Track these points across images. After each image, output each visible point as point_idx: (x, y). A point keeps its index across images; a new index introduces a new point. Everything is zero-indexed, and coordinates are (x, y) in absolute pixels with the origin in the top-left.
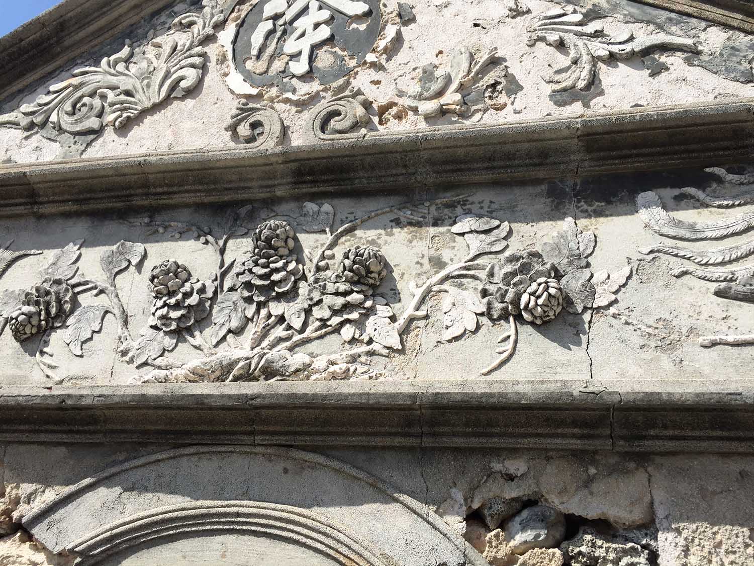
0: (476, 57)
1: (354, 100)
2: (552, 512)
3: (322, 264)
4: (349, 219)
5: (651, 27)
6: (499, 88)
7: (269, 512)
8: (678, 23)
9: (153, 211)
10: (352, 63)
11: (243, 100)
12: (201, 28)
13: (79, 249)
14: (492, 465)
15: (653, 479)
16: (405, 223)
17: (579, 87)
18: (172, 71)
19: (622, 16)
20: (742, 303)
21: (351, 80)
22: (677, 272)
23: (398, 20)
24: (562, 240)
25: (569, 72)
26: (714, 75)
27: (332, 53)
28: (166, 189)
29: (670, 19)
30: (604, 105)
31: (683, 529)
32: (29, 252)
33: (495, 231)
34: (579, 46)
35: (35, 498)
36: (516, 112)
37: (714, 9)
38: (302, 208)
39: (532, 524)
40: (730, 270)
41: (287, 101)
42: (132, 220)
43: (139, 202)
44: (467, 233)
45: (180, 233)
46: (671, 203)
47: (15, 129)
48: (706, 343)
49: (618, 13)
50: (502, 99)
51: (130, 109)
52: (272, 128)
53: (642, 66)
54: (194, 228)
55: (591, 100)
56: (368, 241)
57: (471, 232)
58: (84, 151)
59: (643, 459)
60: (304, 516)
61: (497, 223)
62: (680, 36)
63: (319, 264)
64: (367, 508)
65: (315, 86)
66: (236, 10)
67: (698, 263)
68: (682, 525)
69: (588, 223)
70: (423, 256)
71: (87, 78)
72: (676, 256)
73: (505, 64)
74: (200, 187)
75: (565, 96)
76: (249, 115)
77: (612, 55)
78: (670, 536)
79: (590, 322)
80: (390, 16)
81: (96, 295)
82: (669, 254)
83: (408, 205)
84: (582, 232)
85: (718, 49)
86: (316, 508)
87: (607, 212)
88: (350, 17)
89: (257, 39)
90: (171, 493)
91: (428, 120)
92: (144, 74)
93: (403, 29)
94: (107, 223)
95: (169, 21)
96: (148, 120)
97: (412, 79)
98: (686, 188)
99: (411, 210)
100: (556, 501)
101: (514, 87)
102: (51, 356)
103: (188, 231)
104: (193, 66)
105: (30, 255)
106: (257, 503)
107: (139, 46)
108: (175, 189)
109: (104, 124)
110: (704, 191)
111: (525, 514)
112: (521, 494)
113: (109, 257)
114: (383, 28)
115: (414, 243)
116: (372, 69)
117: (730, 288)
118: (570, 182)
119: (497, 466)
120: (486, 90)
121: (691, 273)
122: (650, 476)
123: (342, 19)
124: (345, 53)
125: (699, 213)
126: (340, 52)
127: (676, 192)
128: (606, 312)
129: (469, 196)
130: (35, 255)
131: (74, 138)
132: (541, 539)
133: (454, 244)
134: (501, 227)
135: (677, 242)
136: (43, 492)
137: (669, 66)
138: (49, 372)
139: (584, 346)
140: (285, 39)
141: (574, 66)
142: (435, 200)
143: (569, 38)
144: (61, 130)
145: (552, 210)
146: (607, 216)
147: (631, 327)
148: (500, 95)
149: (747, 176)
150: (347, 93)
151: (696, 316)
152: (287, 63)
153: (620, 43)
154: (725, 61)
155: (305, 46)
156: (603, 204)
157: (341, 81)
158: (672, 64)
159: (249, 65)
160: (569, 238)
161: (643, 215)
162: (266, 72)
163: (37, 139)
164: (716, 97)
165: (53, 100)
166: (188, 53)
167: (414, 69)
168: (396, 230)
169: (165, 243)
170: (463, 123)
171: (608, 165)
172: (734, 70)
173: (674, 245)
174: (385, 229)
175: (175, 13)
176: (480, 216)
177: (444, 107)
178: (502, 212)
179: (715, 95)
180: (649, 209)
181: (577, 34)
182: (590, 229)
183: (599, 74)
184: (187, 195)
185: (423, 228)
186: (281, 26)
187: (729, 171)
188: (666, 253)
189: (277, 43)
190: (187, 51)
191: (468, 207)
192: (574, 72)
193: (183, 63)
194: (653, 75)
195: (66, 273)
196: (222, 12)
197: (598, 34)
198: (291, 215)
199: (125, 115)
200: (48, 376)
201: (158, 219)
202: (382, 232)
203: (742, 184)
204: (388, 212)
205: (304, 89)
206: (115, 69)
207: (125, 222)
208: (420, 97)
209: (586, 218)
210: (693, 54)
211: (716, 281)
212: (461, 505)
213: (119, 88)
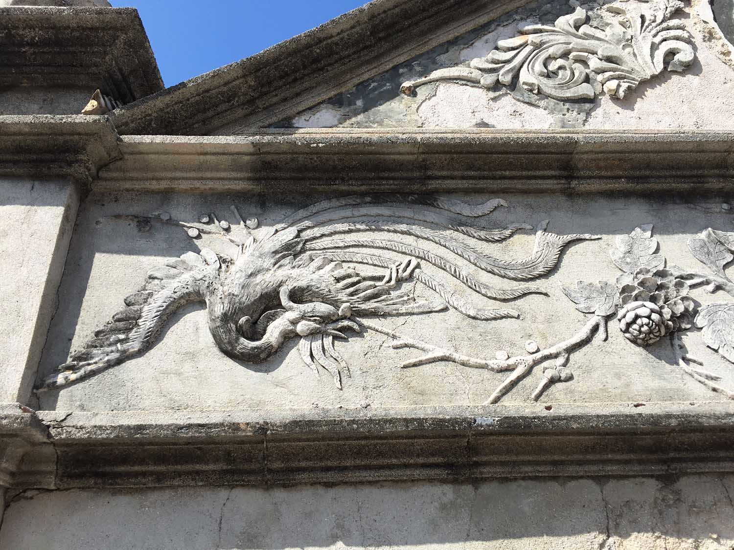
13: (652, 236)
18: (656, 40)
47: (472, 87)
51: (625, 78)
71: (545, 37)
81: (713, 292)
92: (621, 41)
94: (670, 206)
96: (650, 93)
102: (701, 364)
104: (680, 39)
107: (592, 9)
109: (598, 92)
113: (702, 247)
130: (591, 240)
131: (564, 104)
138: (712, 384)
144: (542, 94)
163: (508, 102)
165: (513, 58)
190: (662, 22)
193: (664, 34)
199: (625, 85)
200: (714, 390)
206: (579, 31)
207: (698, 207)
213: (596, 53)
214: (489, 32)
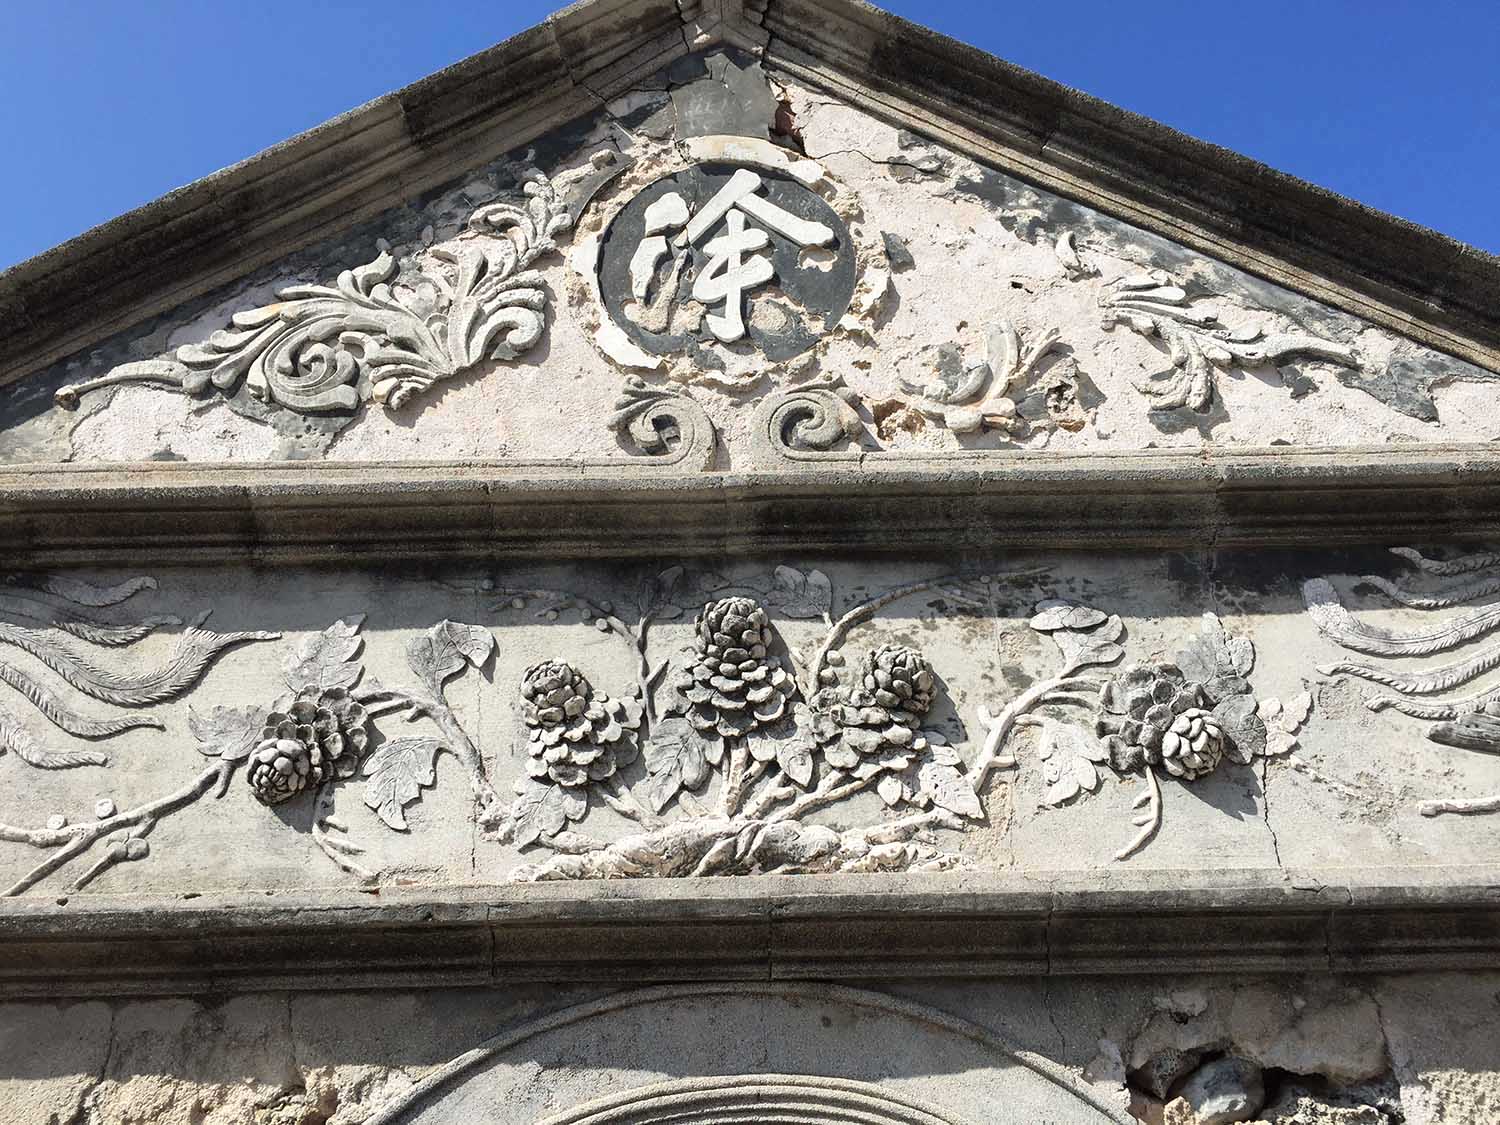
0: (1023, 338)
1: (834, 395)
2: (1249, 1067)
3: (827, 673)
4: (859, 599)
5: (1284, 320)
6: (1068, 394)
7: (812, 1091)
8: (1322, 318)
9: (496, 569)
10: (817, 327)
11: (636, 378)
12: (530, 236)
13: (357, 633)
14: (1157, 999)
15: (1384, 1012)
16: (954, 610)
17: (1192, 405)
18: (487, 308)
19: (1240, 298)
20: (1467, 752)
21: (819, 356)
22: (1375, 703)
23: (883, 260)
24: (1205, 649)
25: (1174, 379)
26: (1382, 404)
27: (780, 306)
28: (524, 532)
29: (1311, 311)
30: (1232, 438)
31: (1433, 1081)
32: (251, 635)
33: (1100, 629)
34: (1184, 341)
35: (370, 1090)
36: (1102, 437)
37: (1371, 302)
38: (773, 575)
39: (1224, 1087)
40: (1445, 702)
41: (711, 384)
42: (456, 583)
43: (469, 550)
44: (1057, 630)
45: (555, 610)
46: (1352, 598)
47: (170, 392)
48: (1429, 810)
49: (1234, 291)
50: (1076, 412)
51: (413, 374)
52: (693, 429)
53: (1279, 380)
54: (581, 603)
55: (1211, 427)
56: (896, 637)
57: (1064, 629)
58: (329, 447)
59: (1368, 981)
60: (872, 1095)
61: (1102, 616)
62: (1328, 340)
63: (822, 674)
64: (971, 1075)
65: (758, 363)
66: (592, 210)
67: (1401, 691)
68: (1431, 1075)
69: (1238, 623)
70: (992, 666)
71: (311, 306)
72: (1370, 678)
73: (1072, 355)
74: (590, 532)
75: (1171, 418)
76: (648, 405)
77: (1235, 359)
78: (1417, 1091)
79: (1264, 778)
80: (870, 251)
81: (413, 719)
82: (1360, 676)
83: (955, 579)
84: (1232, 637)
85: (1383, 365)
86: (887, 1080)
87: (1263, 608)
88: (802, 247)
89: (641, 267)
90: (632, 1067)
91: (962, 437)
92: (430, 311)
93: (895, 278)
94: (406, 585)
95: (461, 212)
96: (451, 397)
97: (924, 365)
98: (1368, 576)
99: (959, 588)
100: (1254, 1051)
101: (1092, 397)
102: (344, 831)
103: (571, 606)
104: (525, 304)
105: (255, 640)
106: (788, 1078)
107: (408, 254)
108: (541, 532)
109: (364, 399)
110: (1394, 582)
111: (1209, 1072)
112: (1203, 1042)
113: (424, 649)
114: (862, 272)
115: (974, 643)
116: (852, 342)
117: (1451, 730)
118: (1202, 556)
119: (1163, 1002)
120: (1048, 395)
121: (1394, 706)
122: (1380, 1006)
123: (789, 247)
124: (801, 309)
125: (1392, 615)
126: (792, 306)
127: (1355, 581)
128: (1286, 763)
129: (1051, 569)
130: (265, 640)
131: (305, 420)
132: (1238, 1108)
133: (1038, 648)
134: (1109, 624)
135: (1368, 657)
136: (385, 1078)
137: (1318, 385)
138: (347, 861)
139: (1261, 813)
140: (690, 273)
141: (1179, 371)
142: (997, 573)
143: (1167, 325)
144: (273, 402)
145: (1181, 599)
146: (1263, 613)
147: (1323, 786)
148: (1071, 407)
150: (818, 380)
151: (1409, 771)
152: (703, 317)
153: (1245, 342)
154: (1395, 384)
155: (730, 288)
156: (1255, 594)
157: (804, 358)
158: (1322, 382)
159: (632, 312)
160: (1214, 646)
161: (1317, 614)
162: (666, 329)
163: (221, 415)
164: (1388, 439)
165: (247, 342)
166: (511, 281)
167: (925, 349)
168: (941, 621)
169: (530, 629)
170: (1020, 448)
171: (1258, 535)
172: (1410, 399)
173: (1365, 663)
174: (921, 618)
175: (471, 200)
176: (1075, 605)
177: (988, 419)
178: (1105, 598)
179: (1387, 436)
180: (1323, 606)
181: (1177, 319)
182: (1242, 633)
183: (1218, 387)
184: (564, 544)
185: (985, 619)
186: (681, 248)
187: (1425, 554)
188: (1355, 674)
189: (679, 278)
190: (509, 276)
191: (1050, 587)
192: (1181, 380)
193: (504, 297)
194: (1298, 395)
195: (342, 678)
196: (565, 210)
197: (1210, 324)
198: (755, 586)
199: (407, 386)
200: (346, 869)
201: (509, 583)
202: (917, 622)
203: (1444, 574)
204: (924, 590)
205: (739, 367)
206: (368, 295)
207: (444, 586)
208: (945, 399)
209: (1233, 614)
210: (1350, 369)
211: (1429, 718)
212: (1117, 1064)
213: (385, 332)
214: (232, 297)
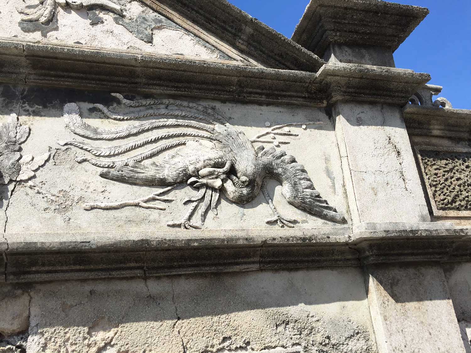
15: (33, 300)
17: (41, 21)
20: (115, 182)
22: (79, 159)
24: (5, 130)
25: (36, 9)
26: (130, 33)
30: (56, 38)
31: (45, 333)
40: (112, 161)
46: (86, 112)
48: (87, 207)
53: (86, 17)
55: (48, 32)
59: (27, 287)
62: (115, 3)
67: (94, 155)
68: (45, 330)
69: (27, 119)
72: (82, 148)
75: (30, 25)
77: (67, 4)
79: (13, 191)
82: (77, 147)
84: (21, 125)
87: (42, 113)
98: (97, 104)
110: (108, 108)
118: (20, 88)
121: (88, 161)
122: (31, 298)
125: (102, 122)
127: (91, 106)
128: (25, 184)
135: (84, 139)
137: (104, 21)
139: (4, 208)
141: (41, 5)
145: (2, 107)
146: (41, 116)
147: (41, 196)
149: (134, 102)
151: (85, 190)
154: (138, 26)
156: (41, 107)
158: (106, 20)
160: (10, 129)
161: (66, 118)
164: (128, 48)
171: (47, 80)
172: (142, 33)
173: (81, 141)
179: (128, 46)
180: (70, 115)
182: (27, 124)
183: (57, 15)
188: (75, 146)
192: (40, 9)
194: (93, 24)
203: (131, 106)
209: (26, 115)
210: (120, 16)
211: (103, 167)
